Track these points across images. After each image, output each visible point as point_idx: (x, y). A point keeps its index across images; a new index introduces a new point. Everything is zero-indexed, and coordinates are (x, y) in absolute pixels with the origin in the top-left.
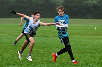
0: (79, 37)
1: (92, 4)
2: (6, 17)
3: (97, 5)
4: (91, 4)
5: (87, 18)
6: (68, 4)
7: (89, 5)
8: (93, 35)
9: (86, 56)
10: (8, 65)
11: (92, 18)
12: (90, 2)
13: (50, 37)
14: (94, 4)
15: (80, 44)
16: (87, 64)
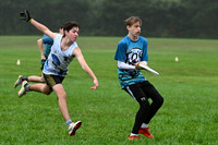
3: (180, 7)
7: (161, 6)
8: (170, 74)
13: (76, 78)
14: (174, 4)
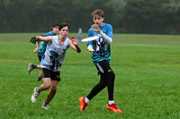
0: (153, 67)
1: (177, 9)
2: (27, 32)
4: (174, 8)
5: (168, 33)
6: (133, 9)
9: (166, 100)
10: (31, 114)
11: (175, 34)
12: (172, 5)
15: (155, 78)
16: (168, 114)
